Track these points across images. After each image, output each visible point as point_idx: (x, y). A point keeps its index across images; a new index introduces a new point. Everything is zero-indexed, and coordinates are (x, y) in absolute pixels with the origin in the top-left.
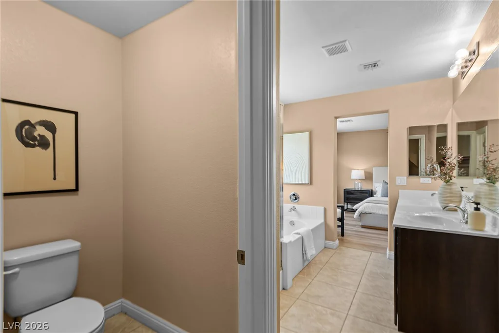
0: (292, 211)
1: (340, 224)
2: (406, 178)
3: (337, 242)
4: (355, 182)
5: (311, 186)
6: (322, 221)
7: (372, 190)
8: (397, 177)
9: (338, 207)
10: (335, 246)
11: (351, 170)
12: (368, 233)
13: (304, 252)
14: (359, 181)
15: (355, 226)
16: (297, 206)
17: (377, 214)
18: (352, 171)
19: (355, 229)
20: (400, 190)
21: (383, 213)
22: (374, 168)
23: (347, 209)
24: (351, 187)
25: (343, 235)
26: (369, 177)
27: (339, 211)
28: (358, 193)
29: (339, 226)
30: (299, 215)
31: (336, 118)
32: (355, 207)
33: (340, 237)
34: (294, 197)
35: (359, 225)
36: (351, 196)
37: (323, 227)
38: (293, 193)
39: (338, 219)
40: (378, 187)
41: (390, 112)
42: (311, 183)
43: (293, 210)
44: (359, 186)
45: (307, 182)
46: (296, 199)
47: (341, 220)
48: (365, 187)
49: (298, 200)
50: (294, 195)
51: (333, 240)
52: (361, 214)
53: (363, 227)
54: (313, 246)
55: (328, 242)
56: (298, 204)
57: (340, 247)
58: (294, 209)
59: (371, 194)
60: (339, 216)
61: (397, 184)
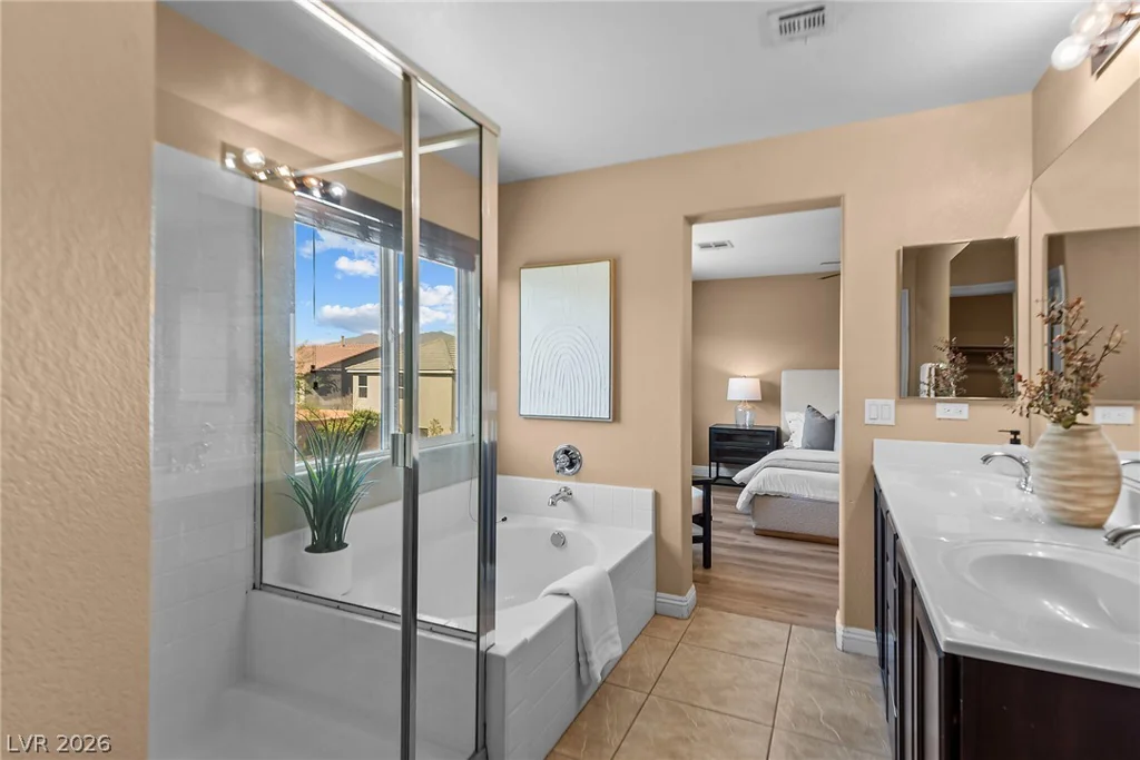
0: (560, 502)
1: (699, 531)
2: (892, 402)
3: (692, 593)
4: (736, 409)
5: (615, 427)
6: (648, 532)
7: (779, 429)
8: (867, 401)
9: (695, 483)
10: (685, 609)
11: (726, 377)
12: (776, 553)
13: (581, 659)
14: (748, 406)
15: (738, 529)
16: (572, 484)
17: (797, 498)
18: (731, 380)
19: (740, 539)
20: (875, 441)
21: (812, 496)
22: (783, 373)
23: (718, 477)
24: (727, 420)
25: (707, 564)
26: (770, 395)
27: (697, 493)
28: (746, 438)
29: (696, 540)
30: (581, 514)
31: (691, 220)
32: (738, 477)
33: (701, 572)
34: (564, 460)
35: (749, 528)
36: (728, 445)
37: (651, 552)
38: (564, 446)
39: (694, 517)
40: (794, 423)
41: (848, 203)
42: (616, 415)
43: (564, 499)
44: (747, 419)
45: (605, 414)
46: (571, 465)
47: (703, 519)
48: (763, 421)
49: (578, 466)
50: (566, 452)
51: (681, 592)
52: (755, 499)
53: (762, 533)
54: (615, 630)
55: (666, 598)
56: (579, 480)
57: (699, 609)
58: (566, 496)
59: (776, 439)
60: (697, 508)
61: (867, 421)
